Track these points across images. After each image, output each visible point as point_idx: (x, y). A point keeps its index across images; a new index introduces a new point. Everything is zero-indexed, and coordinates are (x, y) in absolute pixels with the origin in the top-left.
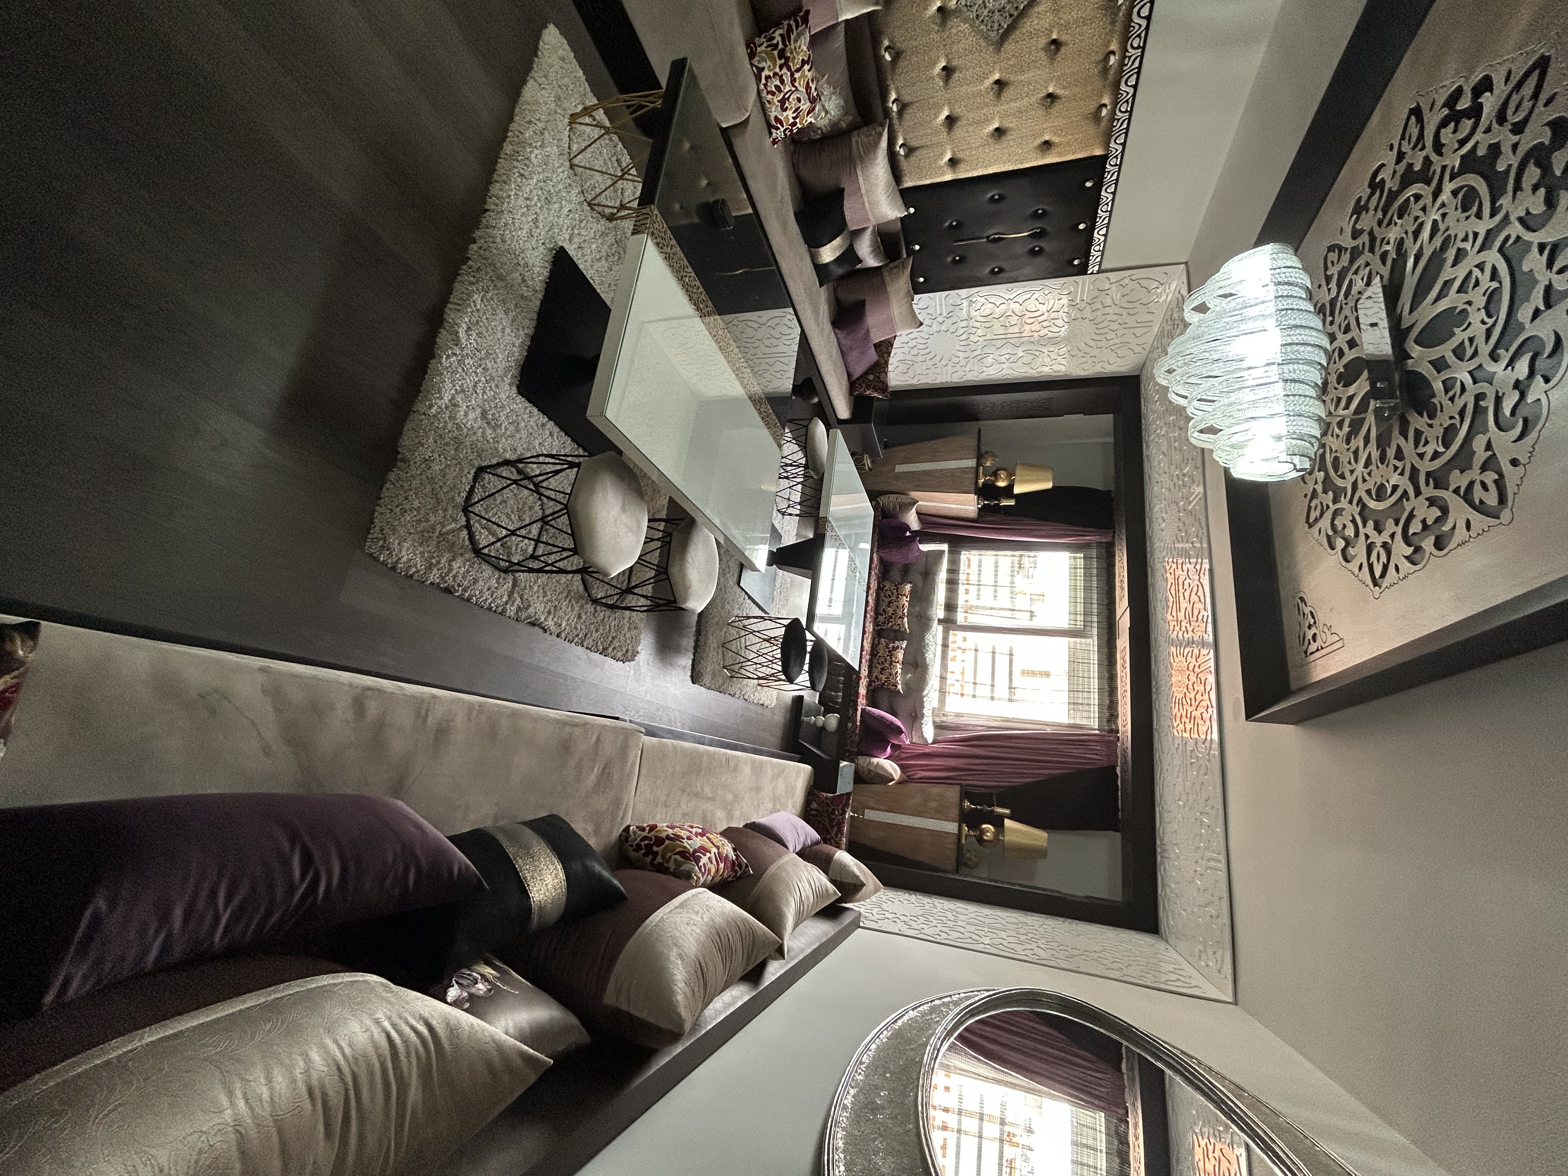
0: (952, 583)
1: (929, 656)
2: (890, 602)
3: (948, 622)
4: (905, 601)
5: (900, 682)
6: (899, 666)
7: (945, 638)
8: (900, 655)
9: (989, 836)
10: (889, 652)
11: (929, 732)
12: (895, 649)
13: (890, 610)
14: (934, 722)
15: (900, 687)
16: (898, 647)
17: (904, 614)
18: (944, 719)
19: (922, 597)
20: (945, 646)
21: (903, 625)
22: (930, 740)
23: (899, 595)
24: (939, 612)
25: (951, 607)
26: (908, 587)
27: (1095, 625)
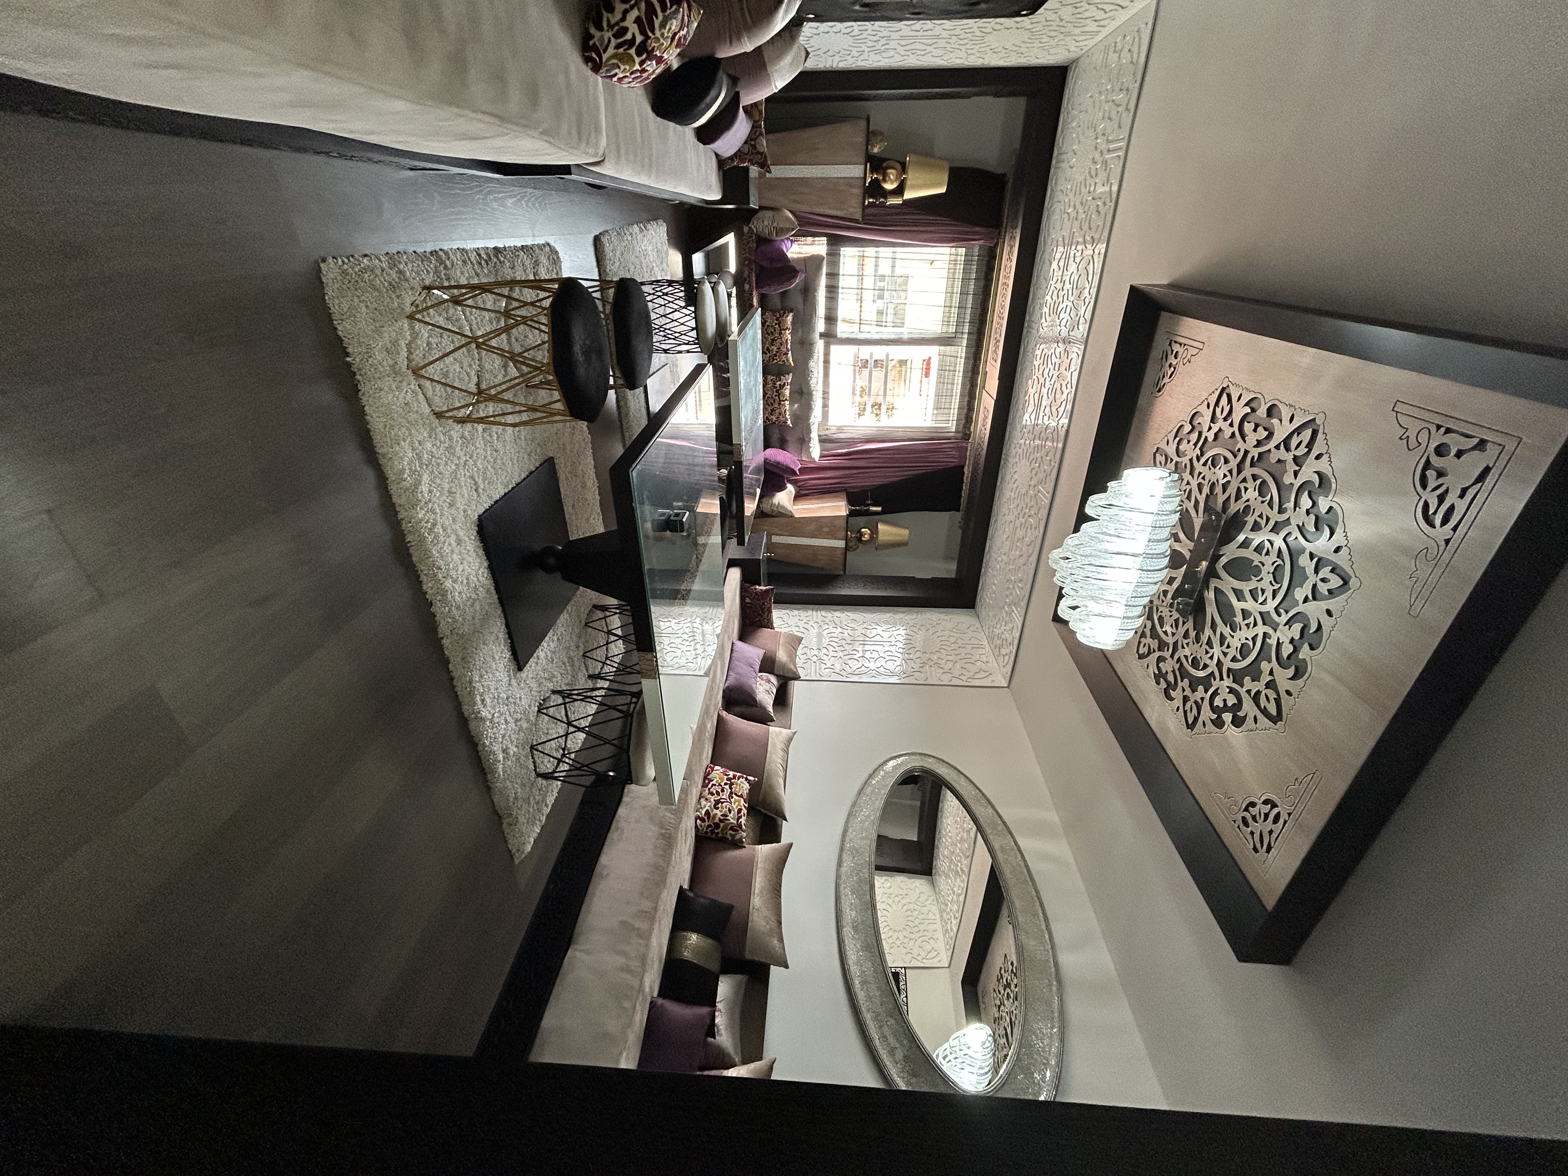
0: (832, 290)
1: (813, 382)
2: (773, 340)
3: (829, 336)
4: (788, 335)
5: (788, 417)
6: (787, 403)
7: (827, 354)
8: (787, 392)
9: (866, 537)
10: (777, 391)
11: (815, 451)
12: (782, 387)
13: (775, 348)
14: (819, 436)
15: (789, 422)
16: (784, 384)
17: (788, 350)
18: (827, 432)
19: (804, 322)
20: (826, 362)
21: (788, 360)
22: (817, 459)
23: (782, 330)
24: (820, 326)
25: (831, 319)
26: (790, 318)
27: (966, 336)
